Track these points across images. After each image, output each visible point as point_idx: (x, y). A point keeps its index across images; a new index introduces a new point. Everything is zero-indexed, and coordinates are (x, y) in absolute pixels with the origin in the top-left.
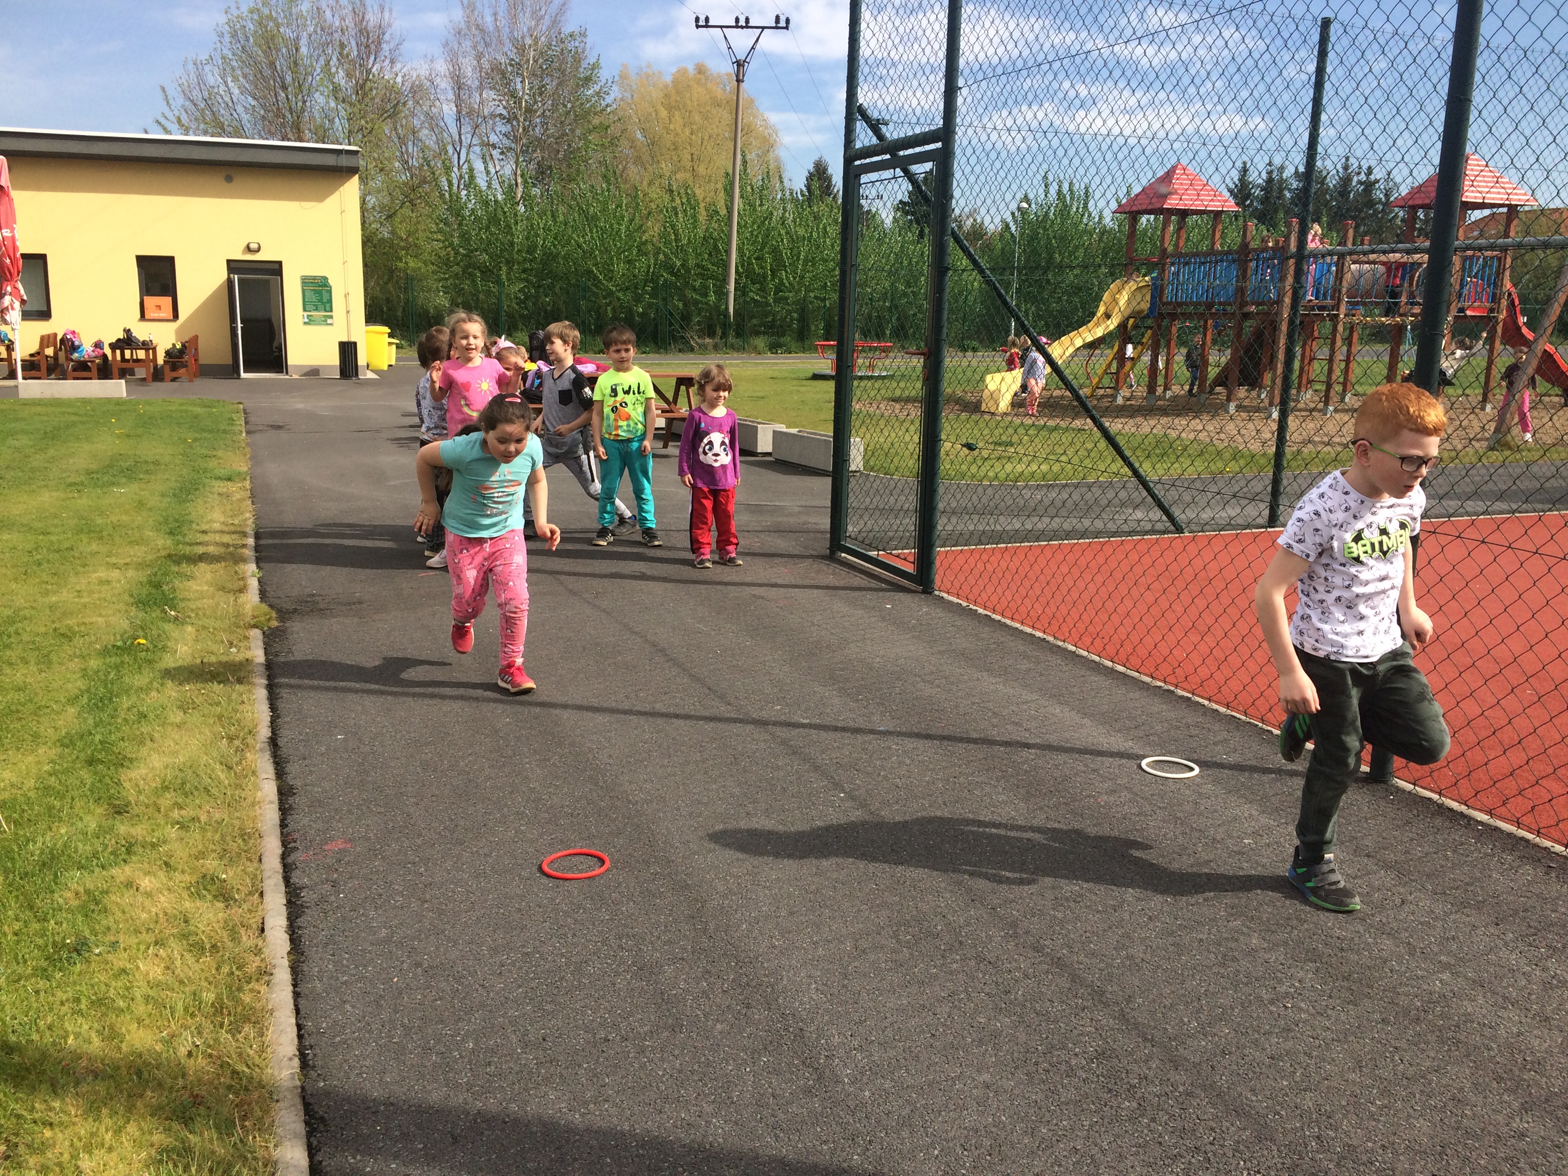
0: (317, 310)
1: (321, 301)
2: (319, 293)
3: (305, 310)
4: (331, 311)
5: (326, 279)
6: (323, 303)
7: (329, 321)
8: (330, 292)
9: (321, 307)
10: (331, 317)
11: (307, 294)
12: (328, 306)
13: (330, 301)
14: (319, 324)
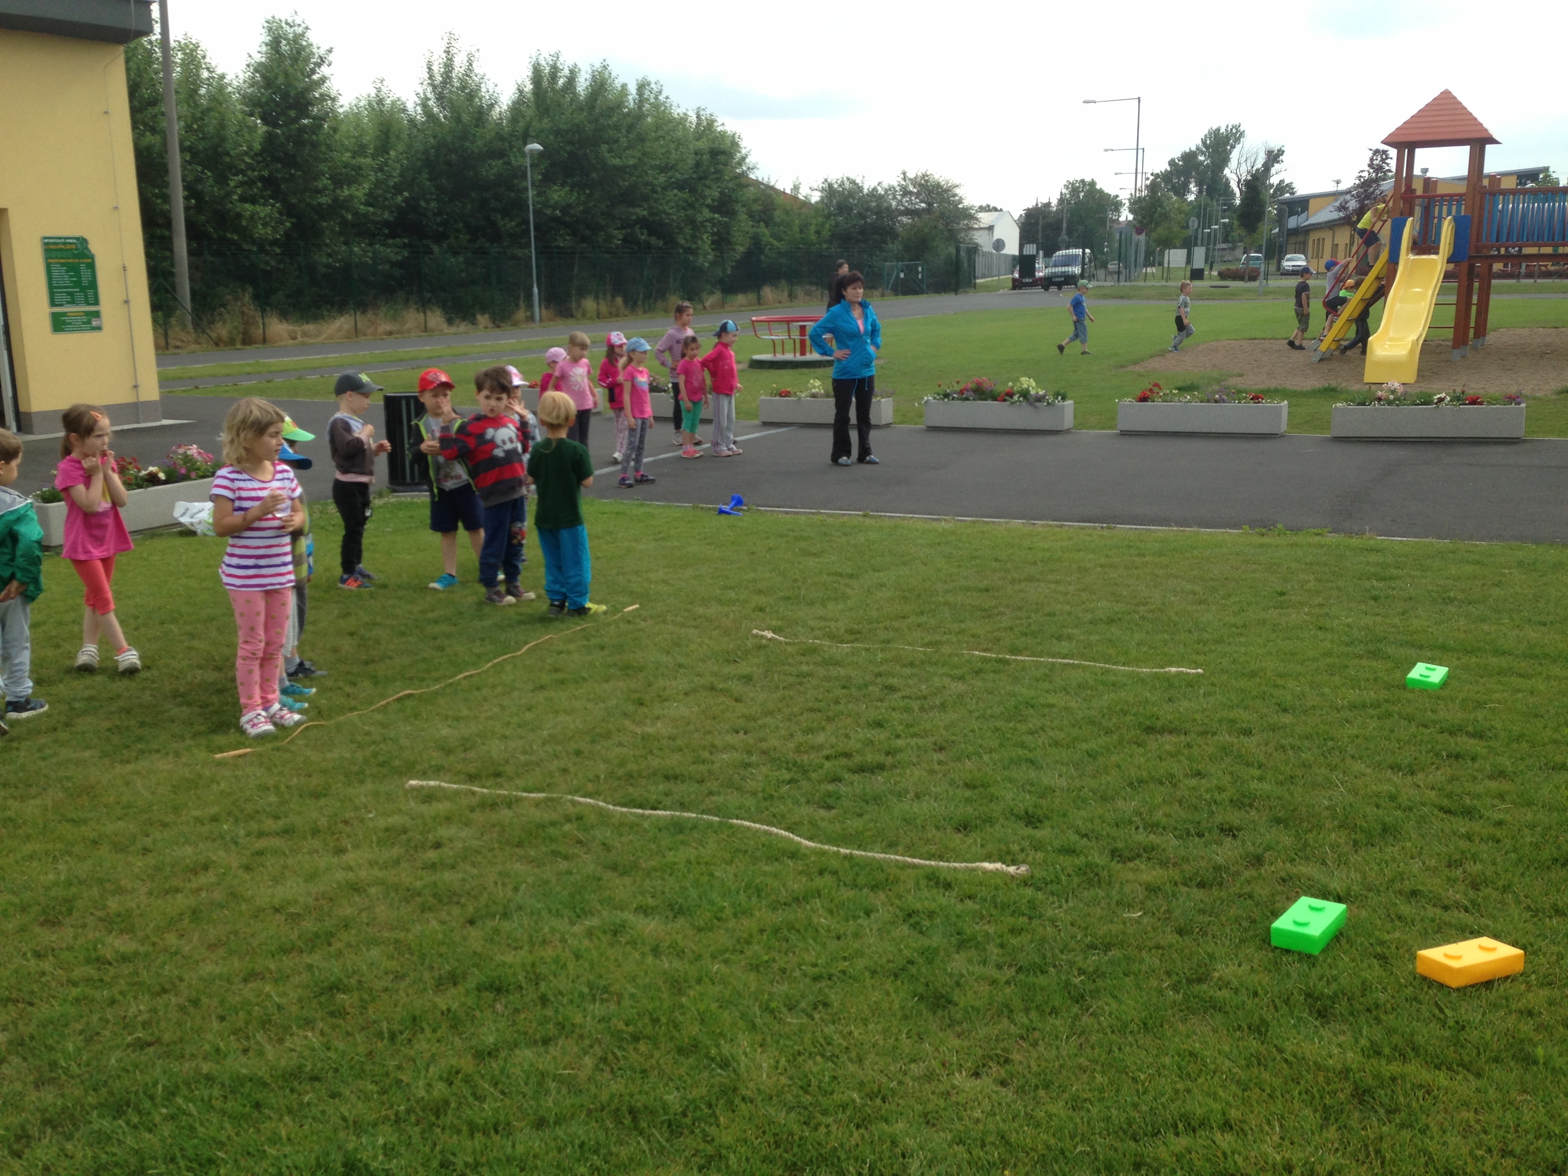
0: (73, 302)
1: (78, 284)
2: (74, 269)
3: (53, 304)
4: (97, 302)
5: (83, 241)
6: (83, 289)
7: (94, 323)
8: (92, 266)
9: (80, 296)
10: (97, 314)
11: (55, 273)
12: (90, 292)
13: (93, 284)
14: (80, 330)
